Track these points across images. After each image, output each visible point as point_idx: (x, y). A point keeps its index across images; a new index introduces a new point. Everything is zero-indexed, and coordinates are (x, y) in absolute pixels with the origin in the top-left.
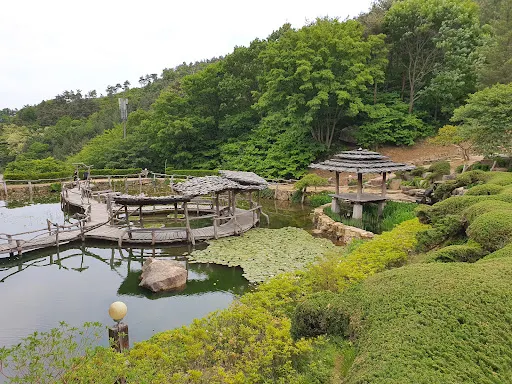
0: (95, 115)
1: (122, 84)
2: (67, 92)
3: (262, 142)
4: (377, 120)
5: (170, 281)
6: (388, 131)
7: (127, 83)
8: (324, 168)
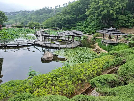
0: (51, 13)
1: (59, 6)
2: (46, 7)
3: (88, 23)
4: (121, 19)
5: (48, 58)
6: (124, 23)
7: (60, 5)
8: (100, 32)
